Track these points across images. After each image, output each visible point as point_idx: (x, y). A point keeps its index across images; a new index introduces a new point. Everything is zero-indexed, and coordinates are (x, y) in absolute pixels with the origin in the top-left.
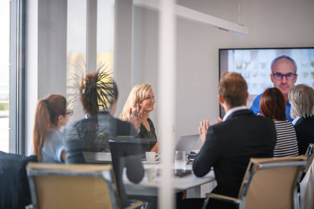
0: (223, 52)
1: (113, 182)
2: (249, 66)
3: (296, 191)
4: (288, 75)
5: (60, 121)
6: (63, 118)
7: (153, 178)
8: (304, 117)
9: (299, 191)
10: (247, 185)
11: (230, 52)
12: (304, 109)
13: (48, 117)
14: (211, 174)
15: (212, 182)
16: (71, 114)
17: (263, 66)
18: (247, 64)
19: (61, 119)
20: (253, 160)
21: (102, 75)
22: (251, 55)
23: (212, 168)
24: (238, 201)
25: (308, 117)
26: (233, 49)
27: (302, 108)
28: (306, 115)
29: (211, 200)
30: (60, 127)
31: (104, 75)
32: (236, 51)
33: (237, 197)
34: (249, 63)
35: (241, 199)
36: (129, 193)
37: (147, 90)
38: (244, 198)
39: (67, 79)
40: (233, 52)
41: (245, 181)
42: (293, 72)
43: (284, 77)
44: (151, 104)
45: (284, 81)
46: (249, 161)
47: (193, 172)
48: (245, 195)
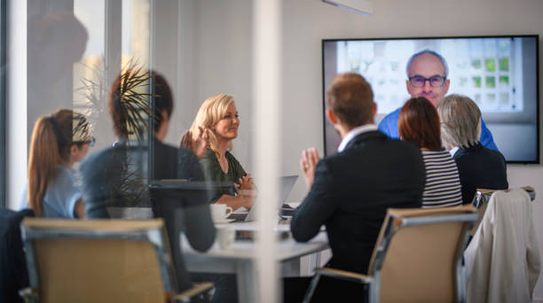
0: (328, 45)
1: (165, 251)
2: (371, 67)
3: (460, 262)
4: (433, 79)
5: (73, 154)
6: (77, 150)
7: (228, 243)
8: (467, 146)
9: (463, 264)
10: (382, 255)
11: (340, 45)
12: (464, 133)
13: (55, 145)
14: (322, 237)
15: (315, 255)
16: (92, 143)
17: (395, 67)
18: (368, 64)
19: (75, 150)
20: (392, 212)
21: (133, 80)
22: (375, 49)
23: (323, 228)
24: (367, 279)
25: (473, 144)
26: (346, 40)
27: (461, 132)
28: (469, 143)
29: (324, 279)
30: (72, 164)
31: (136, 81)
32: (350, 43)
33: (365, 272)
34: (371, 63)
35: (373, 275)
36: (191, 268)
37: (225, 104)
38: (378, 274)
39: (75, 88)
40: (346, 45)
41: (379, 248)
42: (441, 75)
43: (427, 83)
44: (233, 127)
45: (428, 89)
46: (385, 213)
47: (291, 235)
48: (379, 268)
